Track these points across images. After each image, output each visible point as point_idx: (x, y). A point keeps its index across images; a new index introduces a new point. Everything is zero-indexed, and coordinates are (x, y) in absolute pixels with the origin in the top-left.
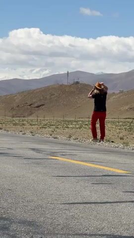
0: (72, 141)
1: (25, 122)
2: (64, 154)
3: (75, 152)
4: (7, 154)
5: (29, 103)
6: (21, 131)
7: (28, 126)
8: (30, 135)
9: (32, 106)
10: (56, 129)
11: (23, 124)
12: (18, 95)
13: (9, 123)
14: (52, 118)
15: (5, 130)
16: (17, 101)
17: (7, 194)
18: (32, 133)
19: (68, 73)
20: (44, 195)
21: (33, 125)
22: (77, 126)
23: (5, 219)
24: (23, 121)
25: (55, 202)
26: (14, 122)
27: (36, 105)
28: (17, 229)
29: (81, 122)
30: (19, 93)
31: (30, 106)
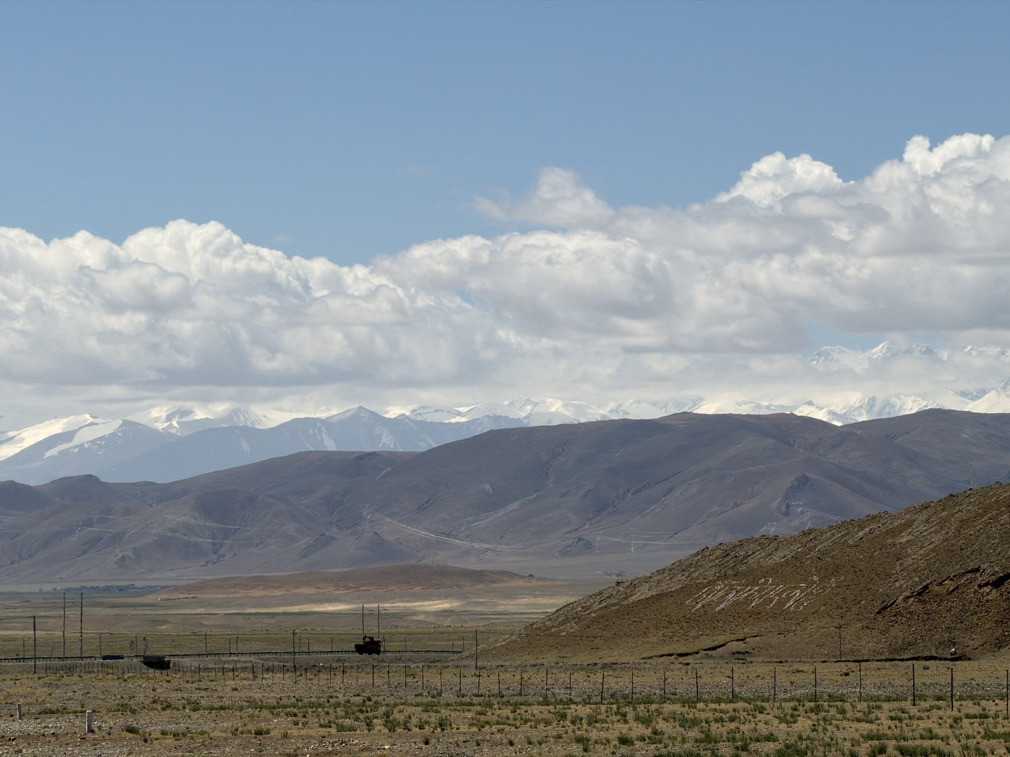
5: (993, 570)
12: (919, 525)
16: (914, 555)
30: (926, 507)
31: (994, 591)
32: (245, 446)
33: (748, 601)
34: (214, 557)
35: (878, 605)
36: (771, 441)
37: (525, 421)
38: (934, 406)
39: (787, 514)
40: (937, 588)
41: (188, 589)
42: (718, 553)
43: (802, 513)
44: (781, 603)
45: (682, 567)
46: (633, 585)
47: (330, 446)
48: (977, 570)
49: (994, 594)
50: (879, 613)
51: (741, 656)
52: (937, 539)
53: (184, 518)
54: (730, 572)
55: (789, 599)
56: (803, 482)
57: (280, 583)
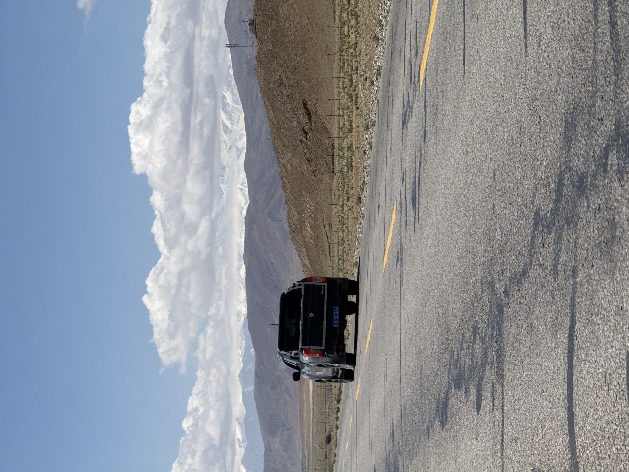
0: (386, 34)
1: (345, 145)
2: (413, 52)
3: (410, 27)
4: (414, 184)
5: (301, 135)
6: (365, 152)
7: (353, 138)
8: (373, 131)
9: (307, 127)
10: (360, 72)
11: (350, 147)
12: (284, 161)
13: (346, 180)
14: (335, 80)
15: (362, 190)
16: (295, 163)
17: (504, 180)
18: (367, 128)
19: (230, 46)
20: (506, 96)
21: (351, 125)
22: (353, 22)
23: (560, 184)
24: (341, 149)
25: (522, 68)
26: (345, 170)
27: (305, 120)
28: (584, 157)
29: (344, 15)
30: (278, 159)
31: (309, 135)
32: (251, 419)
33: (310, 224)
34: (292, 431)
35: (313, 177)
36: (255, 226)
37: (245, 316)
38: (243, 167)
39: (281, 221)
40: (307, 155)
41: (303, 439)
42: (293, 234)
43: (281, 215)
44: (312, 212)
45: (298, 248)
46: (304, 265)
47: (252, 388)
48: (301, 141)
49: (310, 135)
50: (316, 176)
51: (330, 226)
52: (289, 155)
53: (278, 442)
54: (300, 230)
55: (310, 209)
56: (269, 214)
57: (302, 405)
